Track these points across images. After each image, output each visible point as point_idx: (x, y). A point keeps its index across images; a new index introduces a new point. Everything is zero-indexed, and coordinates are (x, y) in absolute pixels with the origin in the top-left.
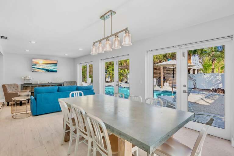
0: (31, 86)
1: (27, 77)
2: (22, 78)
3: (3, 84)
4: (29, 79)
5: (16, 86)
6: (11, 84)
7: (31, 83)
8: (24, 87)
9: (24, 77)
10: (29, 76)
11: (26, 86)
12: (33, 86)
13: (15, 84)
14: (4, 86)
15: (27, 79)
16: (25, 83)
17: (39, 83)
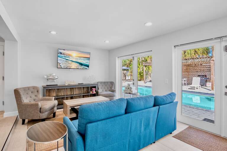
0: (57, 89)
1: (50, 75)
2: (44, 78)
3: (15, 88)
4: (54, 79)
5: (36, 91)
6: (28, 87)
7: (56, 84)
8: (47, 90)
9: (47, 76)
10: (54, 75)
11: (50, 90)
12: (59, 89)
13: (34, 86)
14: (17, 92)
15: (50, 79)
16: (49, 84)
17: (66, 85)
